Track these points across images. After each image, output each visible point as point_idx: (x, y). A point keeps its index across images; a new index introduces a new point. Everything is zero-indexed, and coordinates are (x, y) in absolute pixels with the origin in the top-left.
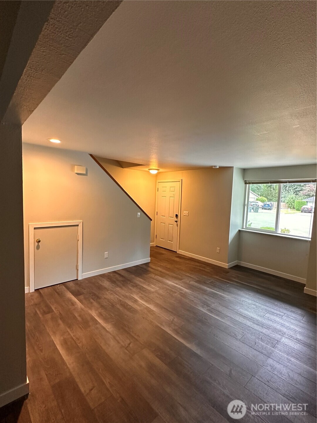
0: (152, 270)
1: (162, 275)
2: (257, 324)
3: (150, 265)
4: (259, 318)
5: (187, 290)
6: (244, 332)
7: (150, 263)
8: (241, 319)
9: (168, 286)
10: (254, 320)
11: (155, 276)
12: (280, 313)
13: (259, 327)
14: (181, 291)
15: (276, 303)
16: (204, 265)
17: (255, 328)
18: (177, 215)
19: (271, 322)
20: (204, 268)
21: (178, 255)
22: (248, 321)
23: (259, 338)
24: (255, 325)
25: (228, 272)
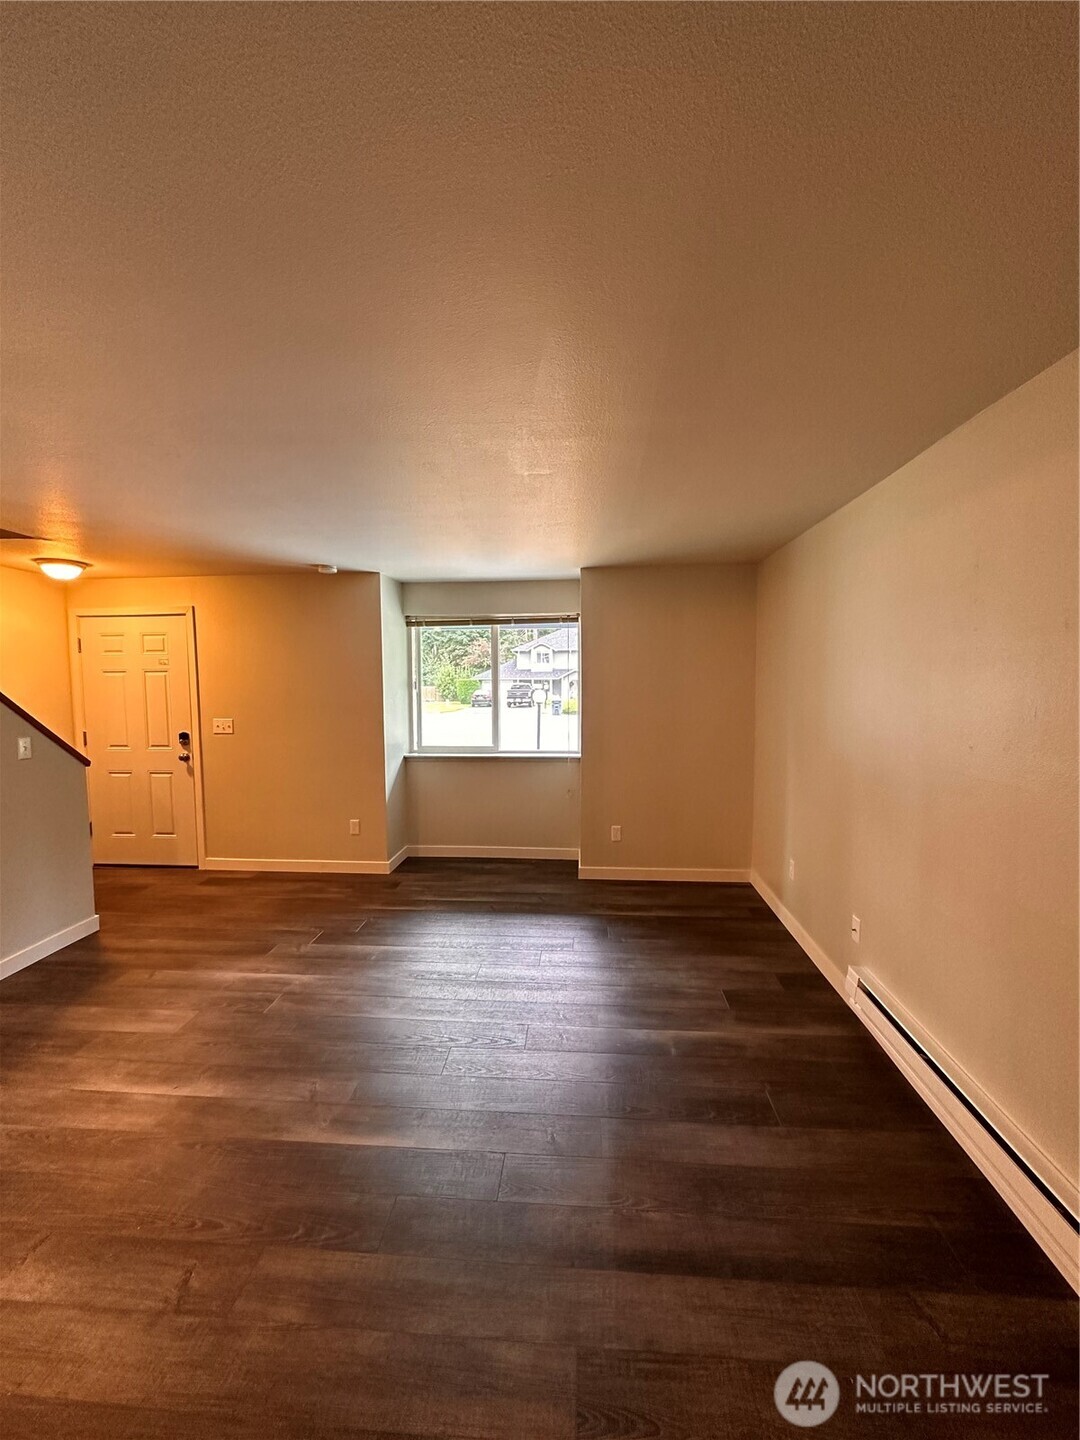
0: (124, 957)
1: (183, 961)
2: (538, 989)
3: (107, 941)
4: (534, 973)
5: (306, 978)
6: (523, 1022)
7: (99, 935)
8: (497, 993)
9: (227, 989)
10: (527, 980)
11: (151, 976)
12: (566, 942)
13: (544, 993)
14: (287, 989)
15: (545, 922)
16: (316, 885)
17: (539, 1001)
18: (184, 737)
19: (562, 970)
20: (320, 891)
21: (207, 876)
22: (516, 992)
23: (559, 1020)
24: (536, 994)
25: (396, 885)
